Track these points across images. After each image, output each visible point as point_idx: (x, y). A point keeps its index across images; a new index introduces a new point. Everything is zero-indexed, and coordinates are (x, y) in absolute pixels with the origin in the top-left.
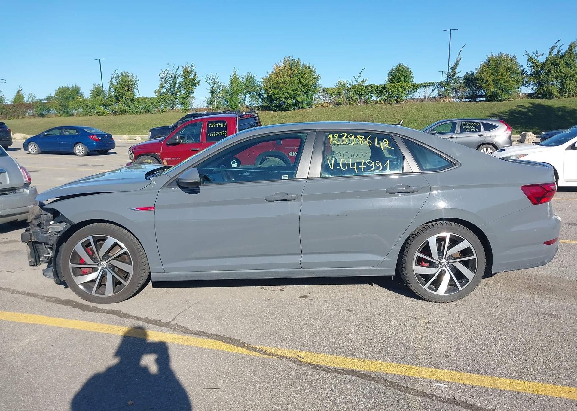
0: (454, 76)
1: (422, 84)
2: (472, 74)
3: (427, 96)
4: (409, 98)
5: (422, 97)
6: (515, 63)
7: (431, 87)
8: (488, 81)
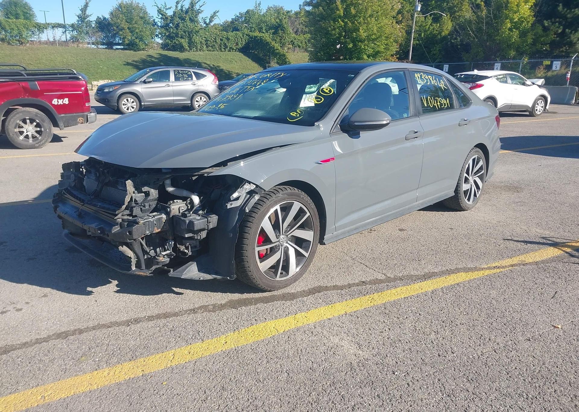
0: (86, 19)
1: (48, 24)
2: (105, 18)
3: (57, 38)
4: (35, 39)
5: (51, 40)
6: (145, 13)
7: (61, 30)
8: (123, 29)
